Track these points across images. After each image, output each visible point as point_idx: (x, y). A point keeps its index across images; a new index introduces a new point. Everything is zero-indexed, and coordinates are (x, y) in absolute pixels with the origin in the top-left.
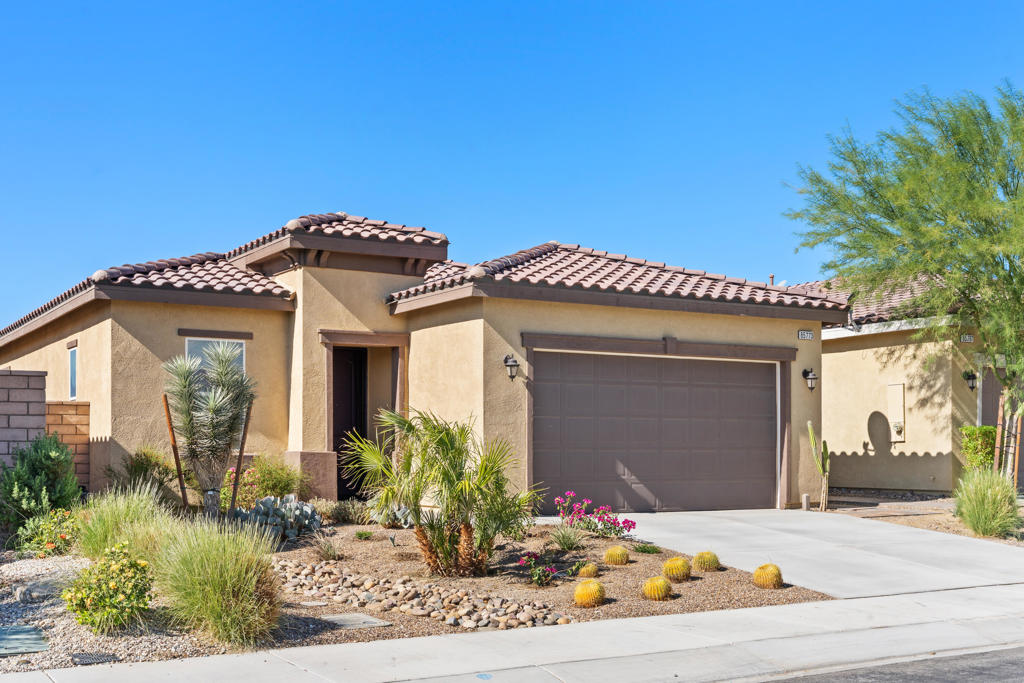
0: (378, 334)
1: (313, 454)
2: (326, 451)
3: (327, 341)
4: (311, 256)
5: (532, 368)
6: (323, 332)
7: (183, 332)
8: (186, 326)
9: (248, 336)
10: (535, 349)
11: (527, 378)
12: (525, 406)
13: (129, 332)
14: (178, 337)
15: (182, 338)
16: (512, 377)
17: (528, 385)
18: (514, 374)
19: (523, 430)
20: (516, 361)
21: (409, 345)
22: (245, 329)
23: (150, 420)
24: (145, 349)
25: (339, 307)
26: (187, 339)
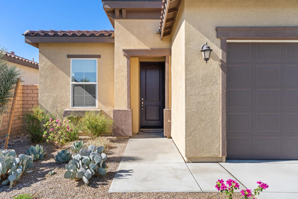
0: (152, 50)
1: (119, 111)
2: (126, 109)
3: (126, 55)
4: (117, 13)
5: (225, 54)
6: (124, 50)
7: (69, 56)
8: (71, 53)
9: (99, 56)
10: (228, 41)
11: (221, 61)
12: (220, 81)
13: (46, 58)
14: (67, 58)
15: (69, 59)
16: (207, 60)
17: (222, 67)
18: (207, 57)
19: (218, 99)
20: (209, 47)
21: (171, 55)
22: (97, 53)
23: (55, 95)
24: (53, 65)
25: (134, 38)
26: (71, 59)
